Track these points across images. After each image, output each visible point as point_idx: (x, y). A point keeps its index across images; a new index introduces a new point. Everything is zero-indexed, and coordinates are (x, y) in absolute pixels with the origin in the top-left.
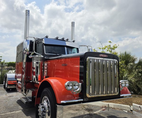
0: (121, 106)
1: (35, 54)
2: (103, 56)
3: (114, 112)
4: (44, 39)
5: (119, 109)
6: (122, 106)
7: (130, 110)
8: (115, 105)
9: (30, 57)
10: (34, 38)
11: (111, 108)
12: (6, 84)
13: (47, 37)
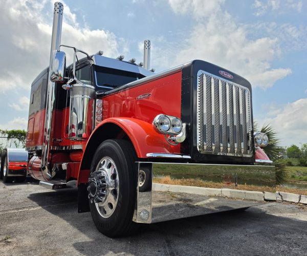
0: (245, 193)
1: (74, 82)
2: (226, 75)
3: (235, 203)
4: (93, 57)
5: (241, 199)
6: (248, 193)
7: (263, 199)
8: (233, 192)
9: (65, 87)
10: (75, 49)
11: (226, 197)
12: (5, 169)
13: (100, 54)
